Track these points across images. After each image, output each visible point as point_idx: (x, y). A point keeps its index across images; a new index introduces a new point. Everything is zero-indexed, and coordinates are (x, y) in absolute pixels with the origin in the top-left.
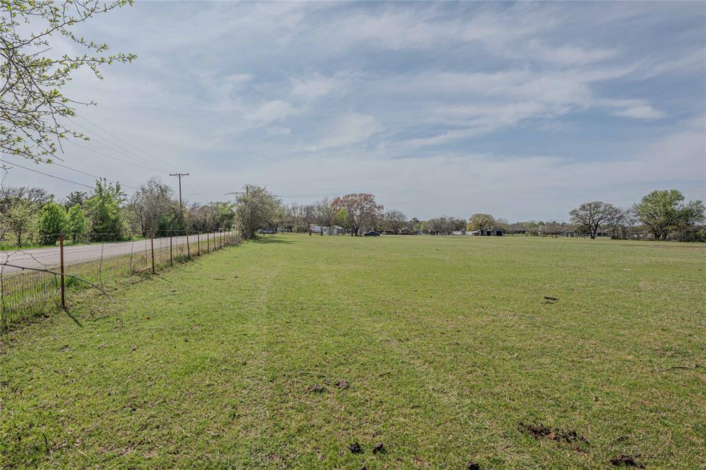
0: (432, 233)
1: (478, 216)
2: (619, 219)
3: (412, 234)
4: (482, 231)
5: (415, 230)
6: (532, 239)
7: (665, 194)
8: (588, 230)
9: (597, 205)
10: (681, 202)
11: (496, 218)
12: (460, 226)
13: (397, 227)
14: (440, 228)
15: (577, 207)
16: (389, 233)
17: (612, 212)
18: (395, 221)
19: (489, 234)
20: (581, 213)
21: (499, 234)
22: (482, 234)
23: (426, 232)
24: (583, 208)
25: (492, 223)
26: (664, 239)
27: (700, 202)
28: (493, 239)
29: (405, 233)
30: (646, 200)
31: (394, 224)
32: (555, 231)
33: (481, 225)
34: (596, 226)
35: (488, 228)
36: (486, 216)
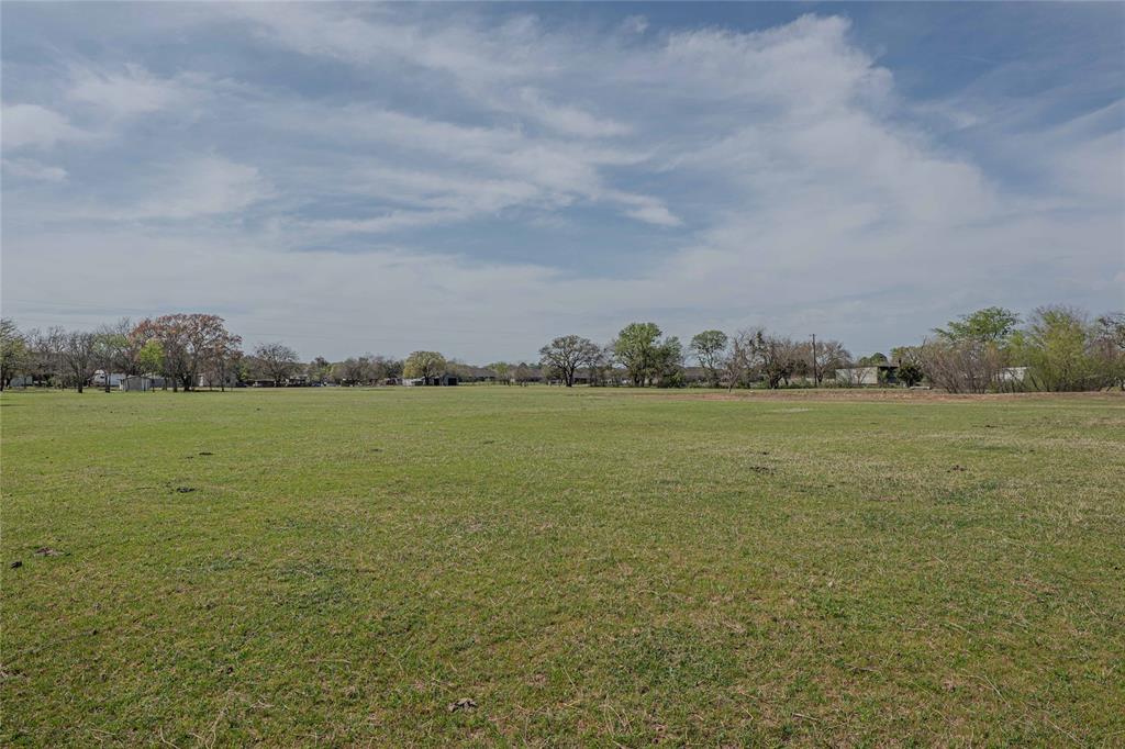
0: (347, 383)
1: (421, 354)
2: (598, 358)
3: (310, 385)
4: (427, 379)
5: (316, 378)
6: (499, 388)
7: (642, 328)
8: (564, 375)
9: (573, 341)
10: (657, 339)
11: (448, 358)
12: (391, 374)
13: (277, 374)
14: (355, 376)
15: (550, 343)
16: (265, 384)
17: (590, 350)
18: (276, 364)
19: (437, 383)
20: (554, 351)
21: (453, 382)
22: (427, 384)
23: (338, 382)
24: (556, 344)
25: (441, 365)
26: (643, 386)
27: (676, 339)
28: (443, 389)
29: (294, 384)
30: (623, 335)
31: (274, 368)
32: (527, 376)
33: (425, 369)
34: (572, 369)
35: (438, 375)
36: (433, 355)
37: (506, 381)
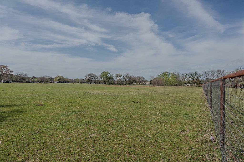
0: (41, 82)
1: (58, 76)
2: (97, 78)
3: (31, 82)
4: (60, 82)
5: (32, 81)
6: (76, 84)
7: (106, 72)
8: (89, 81)
9: (92, 74)
10: (109, 75)
11: (65, 77)
12: (51, 80)
13: (22, 79)
14: (42, 80)
15: (87, 75)
16: (19, 82)
17: (95, 77)
18: (22, 77)
19: (62, 82)
20: (88, 76)
21: (65, 82)
22: (60, 83)
23: (38, 82)
24: (88, 75)
25: (63, 79)
26: (106, 84)
27: (112, 75)
28: (63, 84)
29: (27, 82)
30: (102, 74)
31: (22, 78)
32: (82, 82)
33: (59, 79)
34: (92, 80)
35: (62, 81)
36: (61, 76)
37: (78, 83)
